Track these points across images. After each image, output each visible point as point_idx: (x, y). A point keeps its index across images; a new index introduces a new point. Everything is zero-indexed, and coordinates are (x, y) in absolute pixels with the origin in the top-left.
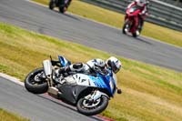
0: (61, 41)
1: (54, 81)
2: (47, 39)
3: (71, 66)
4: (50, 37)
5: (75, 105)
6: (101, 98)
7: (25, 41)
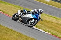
0: (57, 18)
1: (20, 16)
2: (52, 17)
3: (26, 12)
4: (53, 16)
5: (26, 24)
6: (35, 21)
7: (45, 17)
